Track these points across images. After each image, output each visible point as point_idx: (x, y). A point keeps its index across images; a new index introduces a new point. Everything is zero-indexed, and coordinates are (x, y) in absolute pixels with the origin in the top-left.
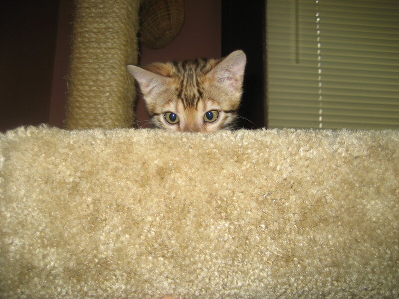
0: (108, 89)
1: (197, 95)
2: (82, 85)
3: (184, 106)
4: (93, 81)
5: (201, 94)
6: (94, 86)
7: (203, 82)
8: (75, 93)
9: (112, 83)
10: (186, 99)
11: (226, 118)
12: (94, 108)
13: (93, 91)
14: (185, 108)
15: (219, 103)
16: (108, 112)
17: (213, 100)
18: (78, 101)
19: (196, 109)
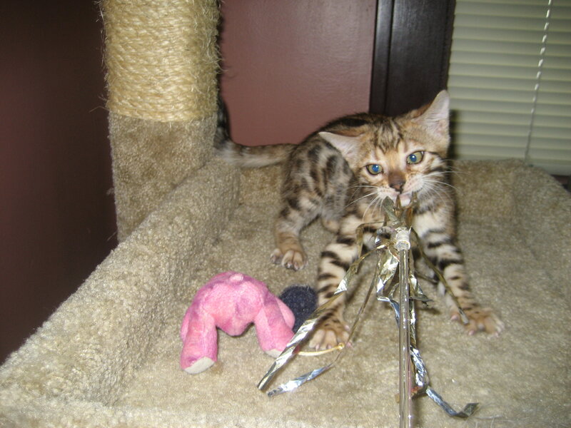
0: (165, 33)
1: (397, 137)
2: (124, 26)
3: (383, 151)
4: (141, 19)
5: (401, 135)
6: (144, 28)
7: (404, 125)
8: (115, 38)
9: (171, 23)
10: (384, 144)
11: (432, 160)
12: (147, 66)
13: (143, 37)
14: (384, 153)
15: (422, 144)
16: (169, 71)
17: (415, 141)
18: (121, 53)
19: (397, 150)
